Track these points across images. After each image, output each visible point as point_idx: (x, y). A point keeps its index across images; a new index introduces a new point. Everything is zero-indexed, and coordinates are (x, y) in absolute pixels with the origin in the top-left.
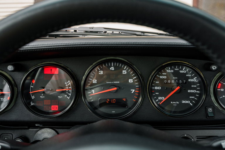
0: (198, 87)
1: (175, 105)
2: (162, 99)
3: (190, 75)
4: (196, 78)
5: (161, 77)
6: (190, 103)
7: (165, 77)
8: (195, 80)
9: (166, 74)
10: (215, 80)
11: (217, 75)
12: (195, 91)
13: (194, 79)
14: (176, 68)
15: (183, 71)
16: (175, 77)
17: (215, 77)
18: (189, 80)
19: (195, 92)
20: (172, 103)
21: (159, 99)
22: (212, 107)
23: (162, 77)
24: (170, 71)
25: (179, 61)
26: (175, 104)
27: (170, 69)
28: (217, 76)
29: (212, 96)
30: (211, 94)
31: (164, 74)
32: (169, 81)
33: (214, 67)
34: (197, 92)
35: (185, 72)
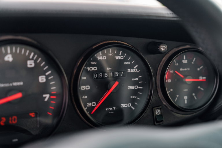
0: (140, 80)
1: (111, 113)
2: (92, 105)
3: (129, 63)
4: (137, 66)
5: (89, 69)
6: (132, 107)
7: (95, 69)
8: (136, 70)
9: (95, 63)
10: (161, 67)
11: (163, 59)
12: (137, 86)
13: (135, 67)
14: (110, 53)
15: (120, 56)
16: (109, 68)
17: (161, 63)
18: (129, 71)
19: (137, 88)
20: (107, 109)
21: (88, 106)
22: (160, 107)
23: (91, 69)
24: (102, 59)
25: (115, 41)
26: (111, 111)
27: (101, 54)
28: (164, 61)
29: (159, 92)
30: (158, 88)
31: (93, 63)
32: (101, 75)
33: (163, 47)
34: (139, 88)
35: (122, 58)
